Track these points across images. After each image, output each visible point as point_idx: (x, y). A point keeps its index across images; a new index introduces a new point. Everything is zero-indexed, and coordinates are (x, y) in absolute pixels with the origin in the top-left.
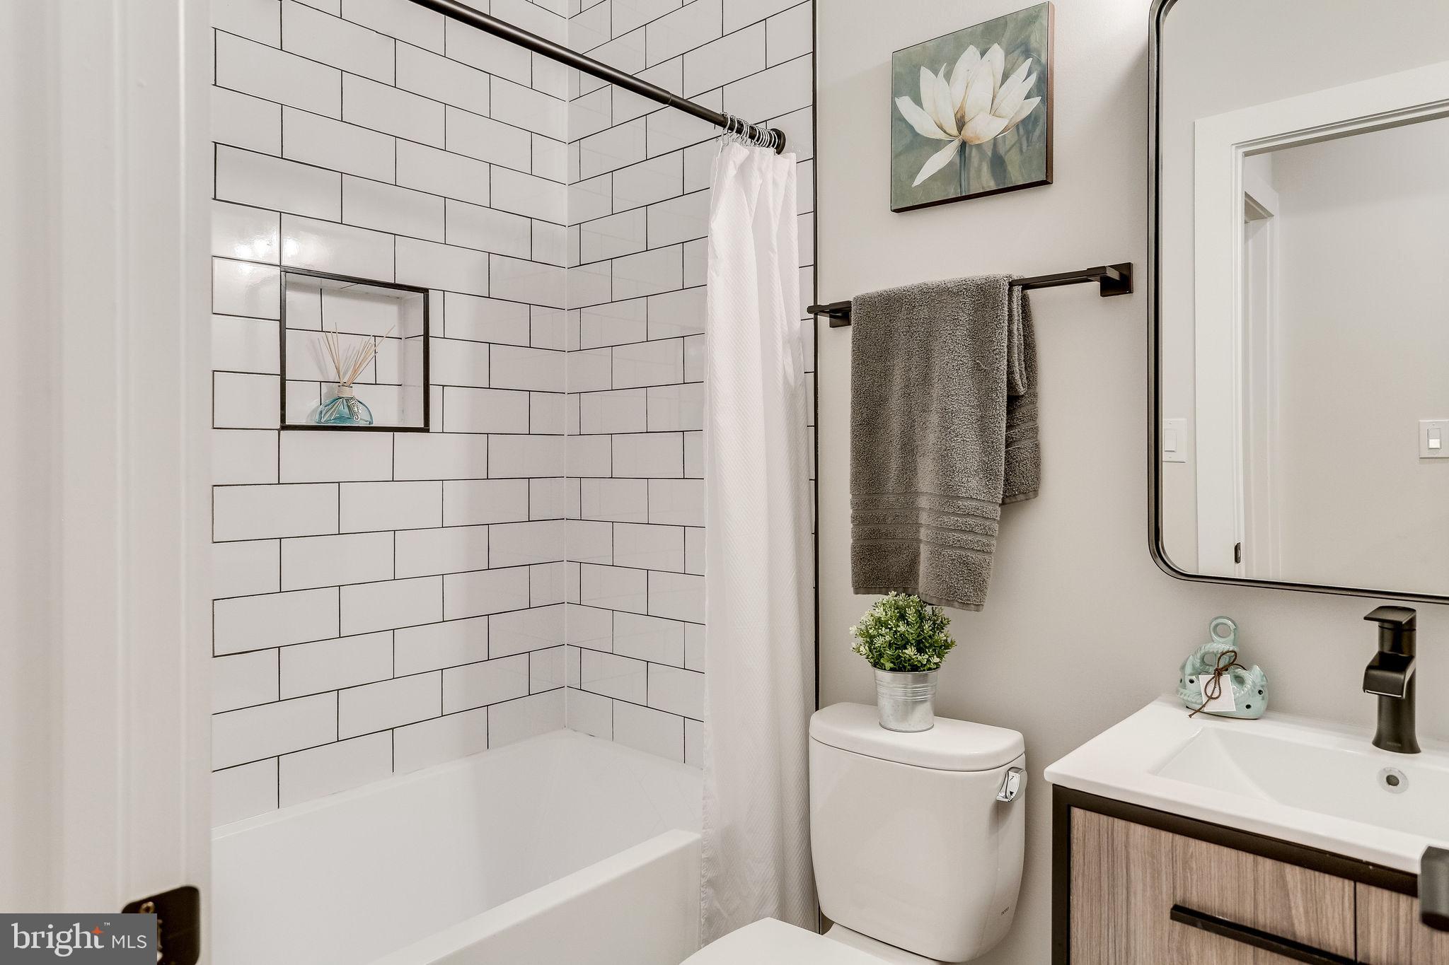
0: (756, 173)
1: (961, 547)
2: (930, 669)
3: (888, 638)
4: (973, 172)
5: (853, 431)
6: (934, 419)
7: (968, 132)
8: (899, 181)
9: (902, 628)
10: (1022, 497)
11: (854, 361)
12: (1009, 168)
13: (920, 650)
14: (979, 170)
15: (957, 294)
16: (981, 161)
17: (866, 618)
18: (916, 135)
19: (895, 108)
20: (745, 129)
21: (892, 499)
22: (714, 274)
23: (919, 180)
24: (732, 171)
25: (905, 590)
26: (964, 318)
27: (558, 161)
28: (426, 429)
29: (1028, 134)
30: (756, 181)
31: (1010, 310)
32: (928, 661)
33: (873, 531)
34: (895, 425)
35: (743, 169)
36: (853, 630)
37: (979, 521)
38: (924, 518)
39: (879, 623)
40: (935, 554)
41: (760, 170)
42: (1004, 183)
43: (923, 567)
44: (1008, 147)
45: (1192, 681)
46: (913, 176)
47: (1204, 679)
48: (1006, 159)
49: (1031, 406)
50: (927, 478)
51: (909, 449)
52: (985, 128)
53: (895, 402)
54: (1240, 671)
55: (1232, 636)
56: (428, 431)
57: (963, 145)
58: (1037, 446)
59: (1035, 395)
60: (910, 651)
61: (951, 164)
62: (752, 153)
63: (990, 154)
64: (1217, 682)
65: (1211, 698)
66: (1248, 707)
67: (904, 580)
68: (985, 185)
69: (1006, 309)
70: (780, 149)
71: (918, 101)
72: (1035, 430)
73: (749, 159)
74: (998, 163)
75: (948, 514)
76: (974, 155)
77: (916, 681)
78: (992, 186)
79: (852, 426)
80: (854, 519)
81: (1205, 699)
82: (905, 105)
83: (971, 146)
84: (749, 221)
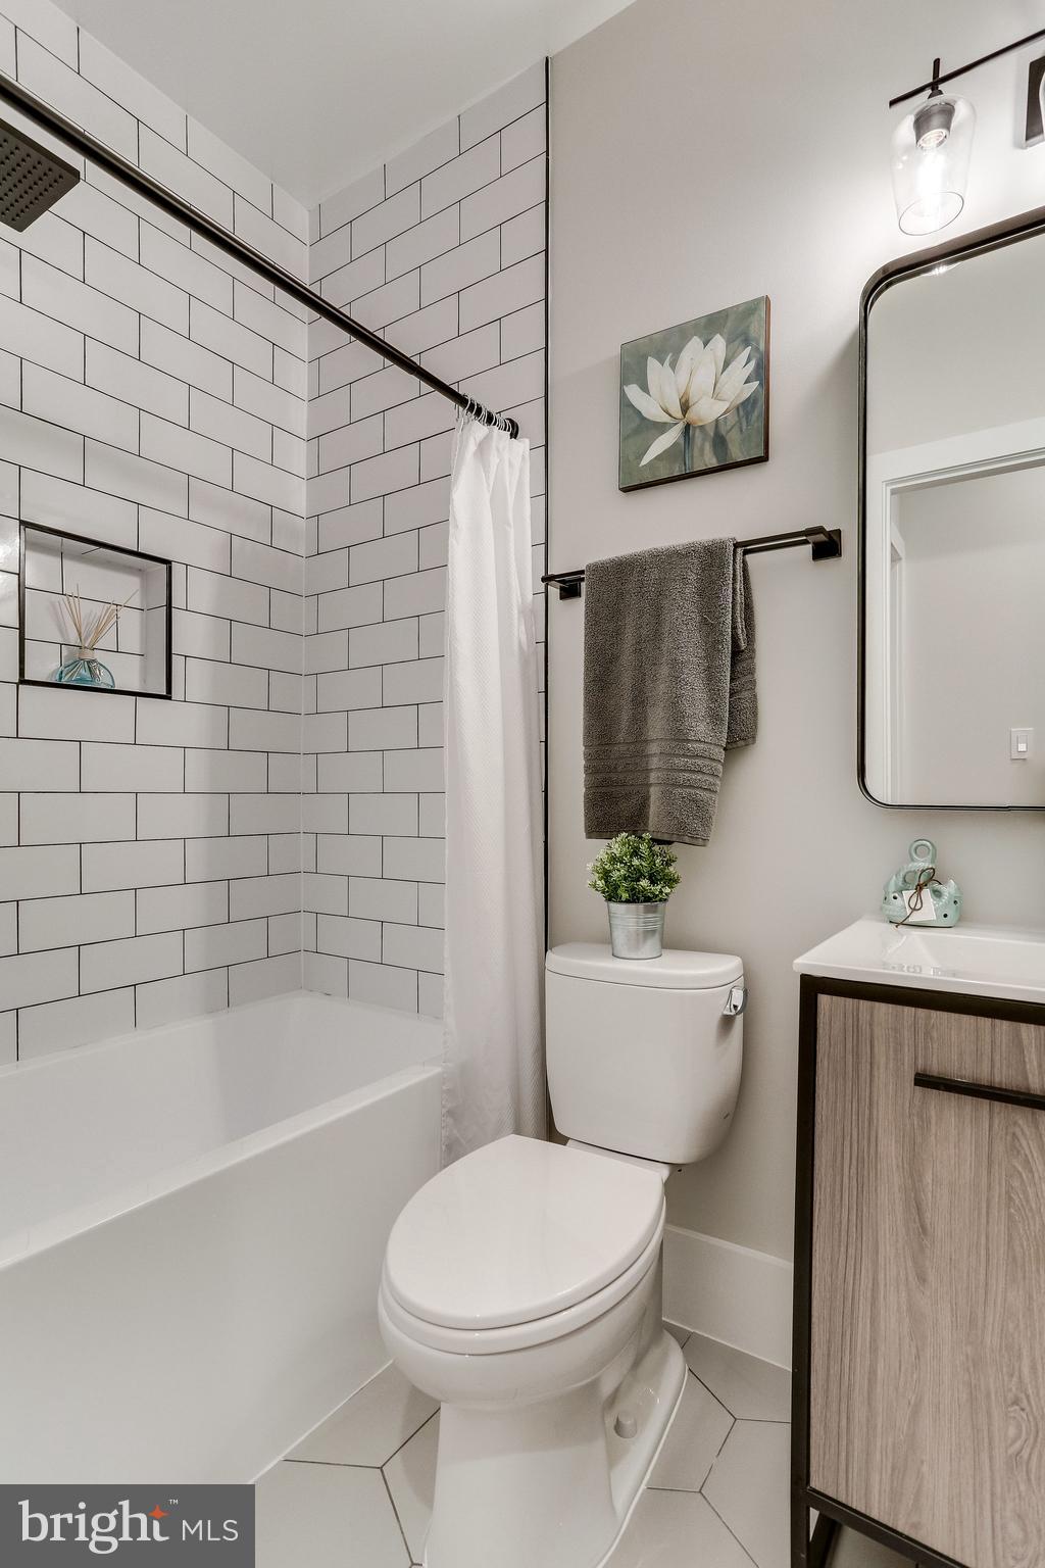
0: (494, 452)
1: (691, 786)
2: (660, 900)
3: (623, 872)
4: (696, 452)
5: (586, 689)
6: (664, 670)
7: (691, 415)
8: (626, 463)
9: (636, 862)
10: (742, 743)
11: (587, 622)
12: (730, 446)
13: (653, 882)
14: (702, 450)
15: (686, 555)
16: (704, 440)
17: (602, 854)
18: (644, 419)
19: (623, 395)
20: (483, 412)
21: (623, 748)
22: (454, 542)
23: (644, 462)
24: (472, 447)
25: (634, 832)
26: (692, 577)
27: (298, 457)
28: (168, 697)
29: (748, 415)
30: (494, 460)
31: (734, 570)
32: (661, 892)
33: (605, 780)
34: (627, 680)
35: (482, 448)
36: (590, 866)
37: (707, 762)
38: (654, 763)
39: (614, 859)
40: (666, 796)
41: (498, 450)
42: (725, 460)
43: (654, 808)
44: (729, 428)
45: (895, 898)
46: (640, 456)
47: (907, 894)
48: (727, 438)
49: (749, 661)
50: (657, 725)
51: (640, 701)
52: (708, 411)
53: (627, 658)
54: (937, 886)
55: (930, 856)
56: (170, 699)
57: (688, 427)
58: (755, 696)
59: (754, 651)
60: (644, 883)
61: (675, 444)
62: (491, 432)
63: (712, 434)
64: (919, 895)
65: (914, 909)
66: (945, 916)
67: (635, 822)
68: (707, 463)
69: (731, 568)
70: (514, 435)
71: (645, 388)
72: (753, 683)
73: (488, 438)
74: (720, 442)
75: (678, 756)
76: (698, 436)
77: (647, 911)
78: (713, 463)
79: (585, 683)
80: (587, 768)
81: (909, 911)
82: (633, 392)
83: (695, 428)
84: (487, 496)
